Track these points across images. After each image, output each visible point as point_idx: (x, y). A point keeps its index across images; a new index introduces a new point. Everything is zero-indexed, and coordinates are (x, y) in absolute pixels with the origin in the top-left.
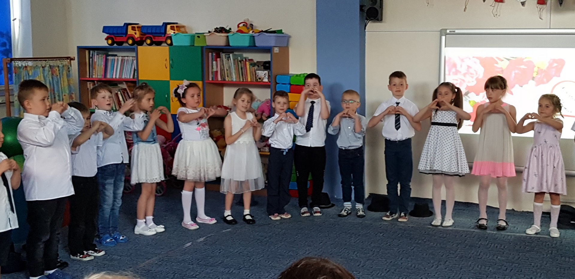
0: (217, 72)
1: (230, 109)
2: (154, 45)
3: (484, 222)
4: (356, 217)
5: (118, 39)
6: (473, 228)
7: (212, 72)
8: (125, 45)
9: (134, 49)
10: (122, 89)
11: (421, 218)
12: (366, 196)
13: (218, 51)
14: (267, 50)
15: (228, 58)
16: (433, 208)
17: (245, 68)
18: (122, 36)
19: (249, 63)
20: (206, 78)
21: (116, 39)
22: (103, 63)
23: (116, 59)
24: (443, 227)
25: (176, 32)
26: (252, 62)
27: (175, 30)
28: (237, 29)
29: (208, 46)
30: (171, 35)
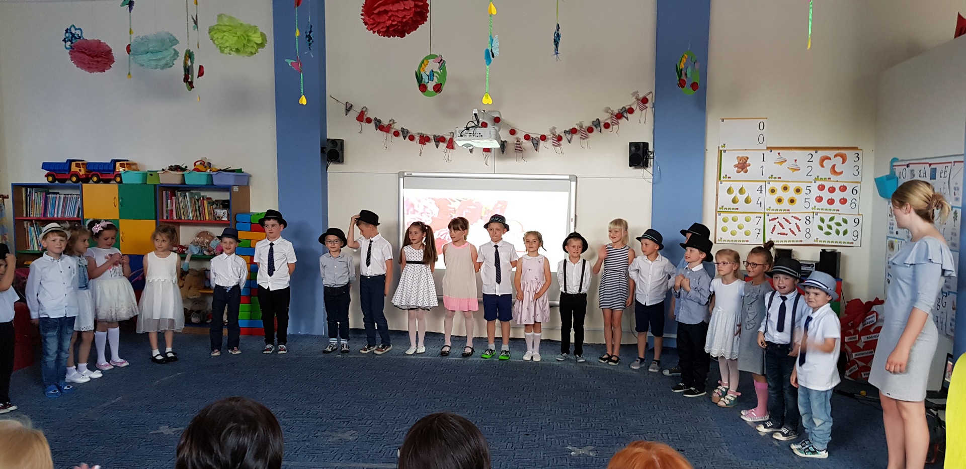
0: (172, 211)
1: (187, 249)
2: (101, 182)
3: (447, 349)
5: (60, 176)
7: (166, 211)
8: (68, 182)
9: (79, 186)
13: (173, 190)
14: (227, 189)
15: (184, 196)
17: (203, 206)
18: (65, 173)
19: (207, 202)
20: (159, 217)
21: (57, 176)
22: (42, 202)
23: (58, 197)
25: (126, 169)
26: (210, 200)
27: (125, 168)
28: (193, 168)
29: (162, 184)
30: (120, 173)
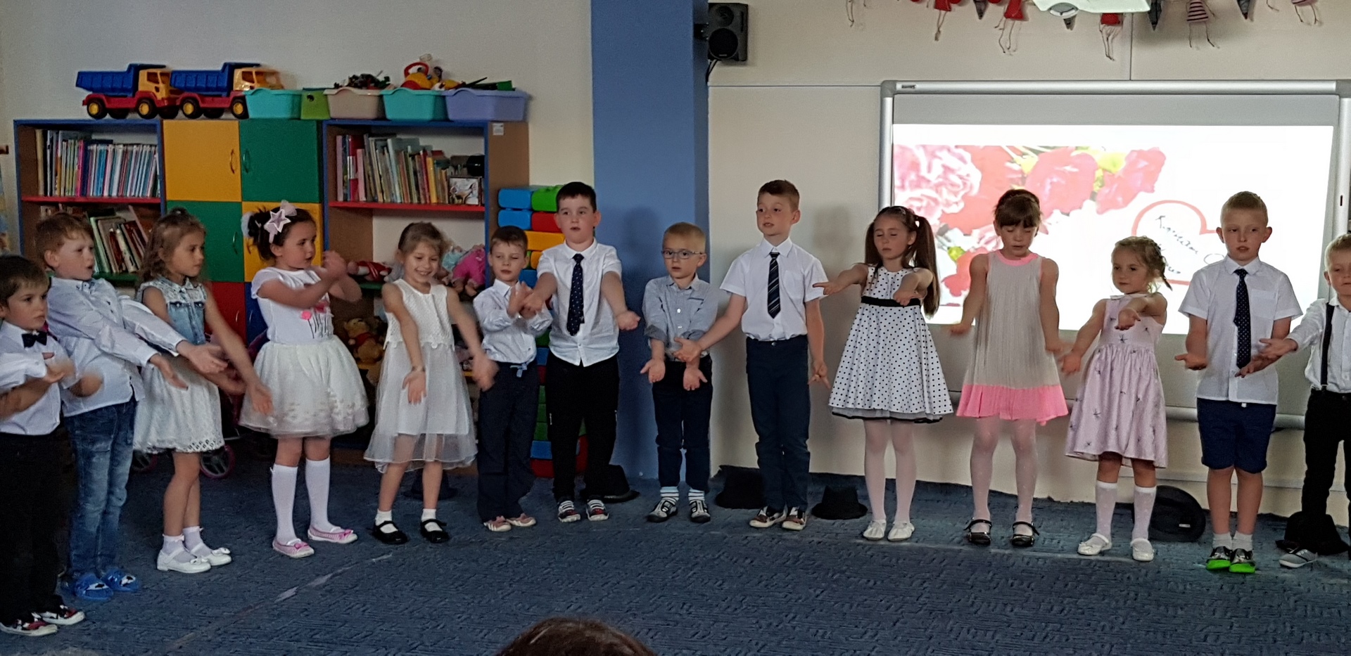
0: (356, 181)
1: (390, 271)
2: (203, 116)
3: (983, 529)
4: (688, 522)
5: (115, 104)
6: (959, 543)
7: (344, 182)
8: (131, 116)
9: (154, 126)
10: (125, 224)
11: (839, 522)
12: (714, 471)
13: (357, 132)
14: (477, 129)
15: (383, 147)
16: (866, 497)
17: (424, 170)
18: (126, 96)
19: (433, 160)
20: (328, 195)
21: (109, 102)
22: (78, 162)
23: (110, 151)
24: (889, 541)
25: (256, 86)
26: (439, 157)
27: (253, 82)
28: (403, 80)
29: (332, 119)
30: (243, 93)
